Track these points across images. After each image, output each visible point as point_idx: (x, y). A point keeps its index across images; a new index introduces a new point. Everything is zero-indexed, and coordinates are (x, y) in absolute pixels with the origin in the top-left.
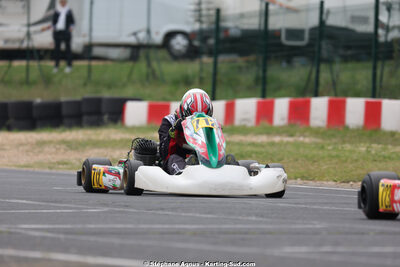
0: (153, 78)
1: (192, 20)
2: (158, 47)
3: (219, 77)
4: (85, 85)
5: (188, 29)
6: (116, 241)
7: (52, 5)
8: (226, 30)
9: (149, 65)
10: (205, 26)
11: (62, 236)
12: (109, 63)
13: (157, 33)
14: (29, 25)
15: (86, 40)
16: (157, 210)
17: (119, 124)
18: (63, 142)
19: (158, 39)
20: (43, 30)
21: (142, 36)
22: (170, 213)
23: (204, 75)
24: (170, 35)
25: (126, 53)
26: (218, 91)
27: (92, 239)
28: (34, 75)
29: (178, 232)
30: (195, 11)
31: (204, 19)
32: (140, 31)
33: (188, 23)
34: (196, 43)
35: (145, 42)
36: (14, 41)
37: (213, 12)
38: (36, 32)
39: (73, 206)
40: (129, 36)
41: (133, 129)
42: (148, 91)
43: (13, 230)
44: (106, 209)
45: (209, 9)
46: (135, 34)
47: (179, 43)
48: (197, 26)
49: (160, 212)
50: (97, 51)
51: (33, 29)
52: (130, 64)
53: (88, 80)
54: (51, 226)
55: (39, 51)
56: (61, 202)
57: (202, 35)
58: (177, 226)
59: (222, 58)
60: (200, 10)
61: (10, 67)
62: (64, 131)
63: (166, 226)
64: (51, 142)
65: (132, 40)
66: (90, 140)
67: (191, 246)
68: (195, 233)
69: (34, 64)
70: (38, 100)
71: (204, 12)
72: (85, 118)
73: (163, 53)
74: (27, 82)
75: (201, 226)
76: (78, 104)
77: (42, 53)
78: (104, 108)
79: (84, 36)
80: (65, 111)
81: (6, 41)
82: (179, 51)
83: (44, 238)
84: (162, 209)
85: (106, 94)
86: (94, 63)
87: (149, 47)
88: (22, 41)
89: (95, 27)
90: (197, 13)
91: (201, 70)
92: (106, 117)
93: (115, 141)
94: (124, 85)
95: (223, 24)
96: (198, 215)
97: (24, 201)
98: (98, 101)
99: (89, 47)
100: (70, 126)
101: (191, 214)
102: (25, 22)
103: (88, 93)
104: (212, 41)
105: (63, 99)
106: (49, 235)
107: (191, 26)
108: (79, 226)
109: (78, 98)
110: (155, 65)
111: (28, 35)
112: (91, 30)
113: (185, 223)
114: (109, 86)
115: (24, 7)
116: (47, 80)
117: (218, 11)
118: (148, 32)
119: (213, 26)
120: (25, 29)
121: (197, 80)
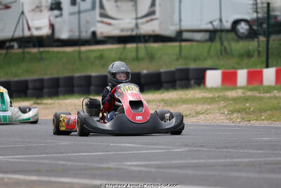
0: (225, 53)
1: (251, 11)
2: (227, 31)
3: (270, 51)
4: (178, 59)
5: (248, 17)
6: (190, 172)
7: (153, 4)
8: (275, 17)
9: (222, 44)
10: (260, 15)
11: (153, 170)
12: (194, 44)
13: (227, 21)
14: (137, 18)
15: (177, 28)
16: (223, 148)
17: (202, 86)
18: (163, 100)
19: (228, 25)
20: (148, 22)
21: (216, 24)
22: (232, 150)
23: (260, 49)
24: (236, 22)
25: (206, 36)
26: (270, 61)
27: (174, 171)
28: (142, 53)
29: (236, 165)
30: (253, 4)
31: (259, 10)
32: (215, 20)
33: (248, 13)
34: (255, 27)
35: (219, 28)
36: (127, 30)
37: (265, 5)
38: (142, 23)
39: (164, 147)
40: (207, 24)
41: (212, 89)
42: (222, 62)
43: (120, 167)
44: (187, 149)
45: (262, 3)
46: (211, 23)
47: (243, 28)
48: (255, 16)
49: (226, 150)
50: (186, 35)
51: (140, 21)
52: (209, 44)
53: (180, 56)
54: (146, 163)
55: (144, 36)
56: (156, 144)
57: (258, 22)
58: (235, 160)
59: (273, 37)
60: (256, 4)
61: (125, 48)
62: (163, 93)
63: (228, 160)
64: (153, 101)
65: (209, 27)
66: (181, 98)
67: (244, 174)
68: (247, 165)
69: (141, 45)
70: (145, 72)
71: (259, 6)
72: (178, 83)
73: (232, 35)
74: (137, 59)
75: (252, 160)
76: (172, 73)
77: (147, 38)
78: (191, 75)
79: (176, 25)
80: (163, 79)
81: (122, 30)
82: (243, 33)
83: (140, 172)
84: (227, 148)
85: (193, 66)
86: (183, 44)
87: (222, 31)
88: (132, 30)
89: (183, 18)
90: (255, 7)
91: (259, 46)
92: (192, 82)
93: (198, 98)
94: (205, 59)
95: (272, 13)
96: (251, 151)
97: (131, 145)
98: (186, 71)
99: (180, 33)
100: (168, 89)
101: (246, 151)
102: (134, 16)
103: (180, 65)
104: (265, 26)
105: (162, 70)
106: (145, 169)
107: (251, 16)
108: (166, 162)
109: (173, 69)
110: (226, 44)
111: (137, 25)
112: (180, 20)
113: (241, 158)
114: (195, 60)
115: (133, 6)
116: (151, 57)
117: (268, 4)
118: (221, 20)
119: (266, 15)
120: (134, 22)
121: (256, 53)
